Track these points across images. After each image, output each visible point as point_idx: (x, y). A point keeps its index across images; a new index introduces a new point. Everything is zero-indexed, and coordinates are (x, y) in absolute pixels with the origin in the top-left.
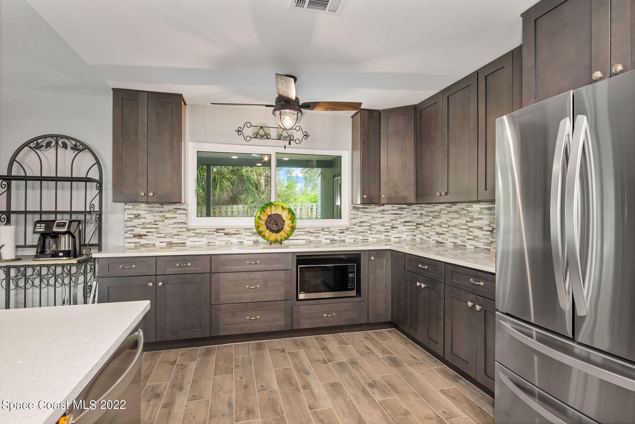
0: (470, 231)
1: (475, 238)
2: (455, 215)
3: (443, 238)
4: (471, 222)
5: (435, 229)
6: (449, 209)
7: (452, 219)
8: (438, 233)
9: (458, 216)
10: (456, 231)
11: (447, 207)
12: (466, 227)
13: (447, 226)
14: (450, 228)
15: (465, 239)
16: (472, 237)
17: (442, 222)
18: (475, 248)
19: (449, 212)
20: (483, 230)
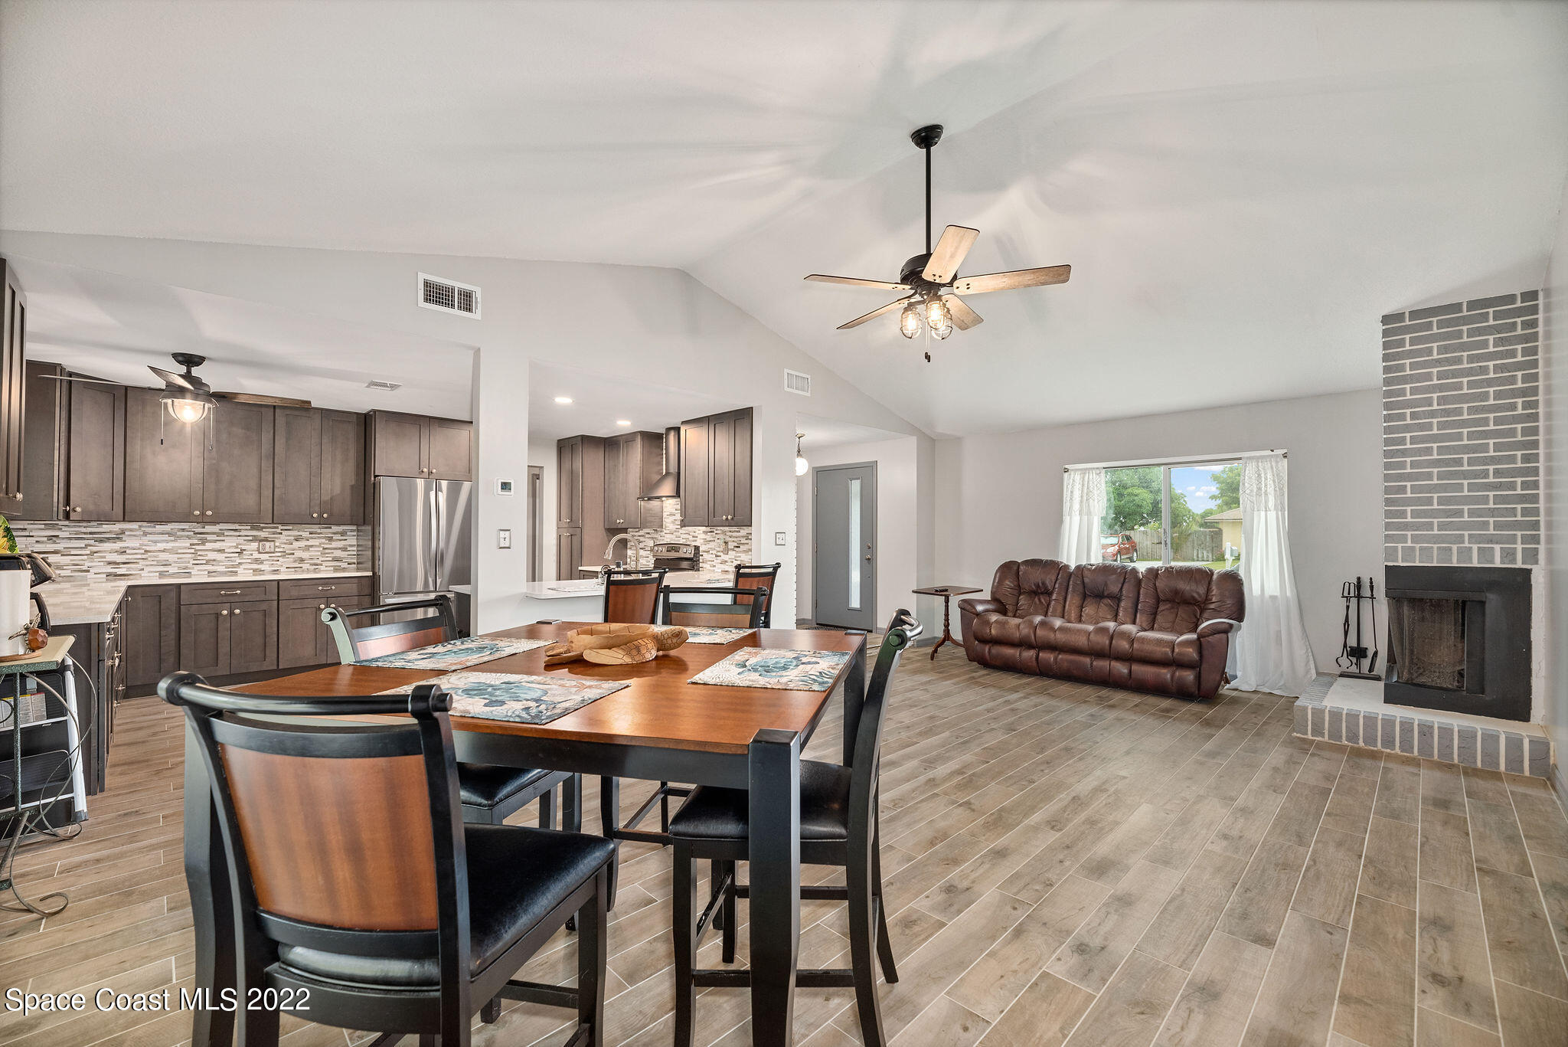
0: (199, 555)
1: (208, 562)
2: (166, 537)
3: (128, 569)
4: (203, 544)
5: (105, 557)
6: (148, 530)
7: (156, 542)
8: (110, 563)
9: (172, 538)
10: (163, 556)
11: (140, 526)
12: (193, 551)
13: (143, 551)
14: (149, 554)
15: (190, 565)
16: (204, 562)
17: (128, 547)
18: (209, 572)
19: (145, 534)
20: (225, 553)
